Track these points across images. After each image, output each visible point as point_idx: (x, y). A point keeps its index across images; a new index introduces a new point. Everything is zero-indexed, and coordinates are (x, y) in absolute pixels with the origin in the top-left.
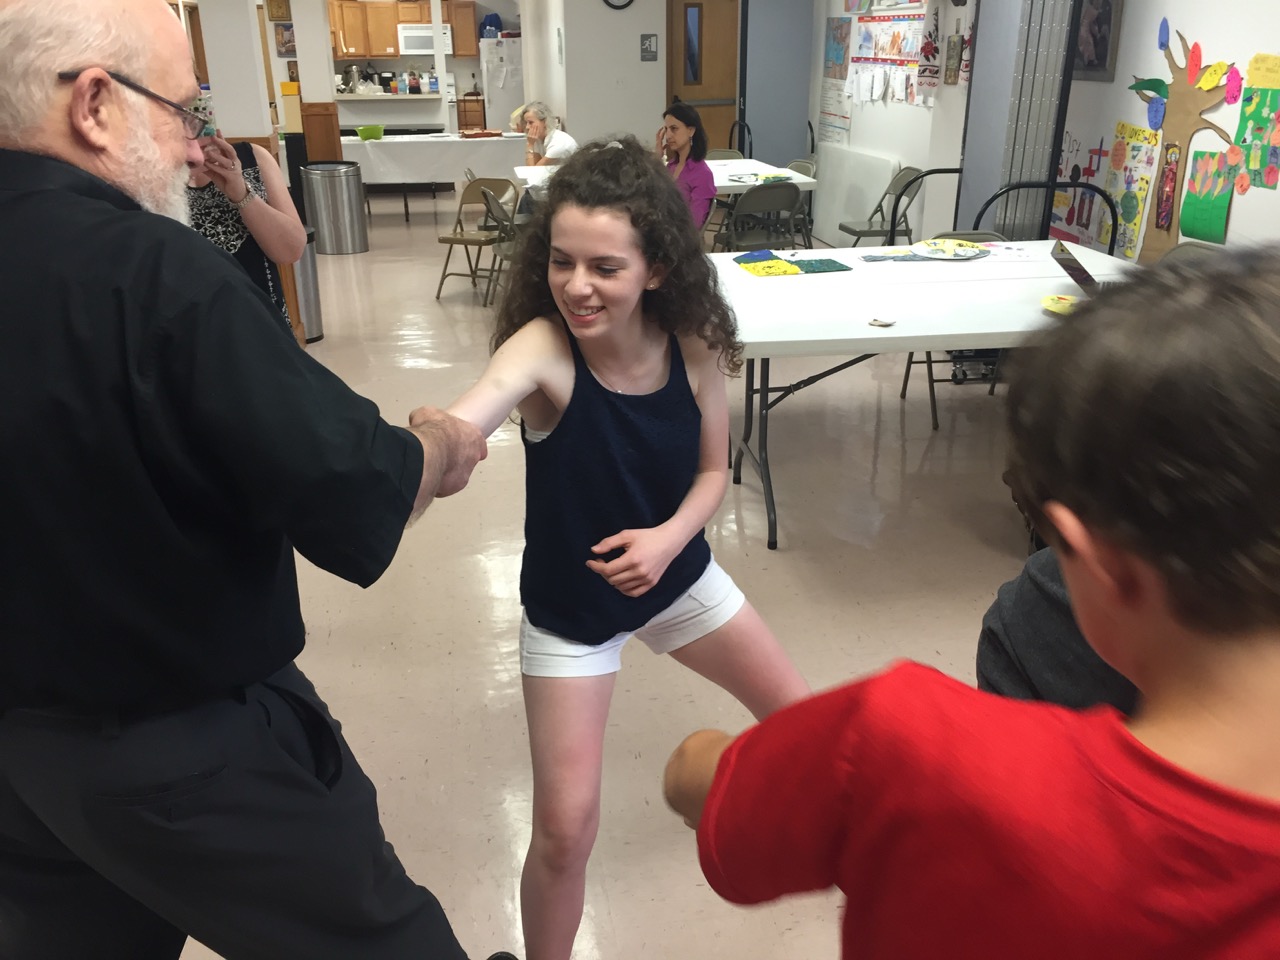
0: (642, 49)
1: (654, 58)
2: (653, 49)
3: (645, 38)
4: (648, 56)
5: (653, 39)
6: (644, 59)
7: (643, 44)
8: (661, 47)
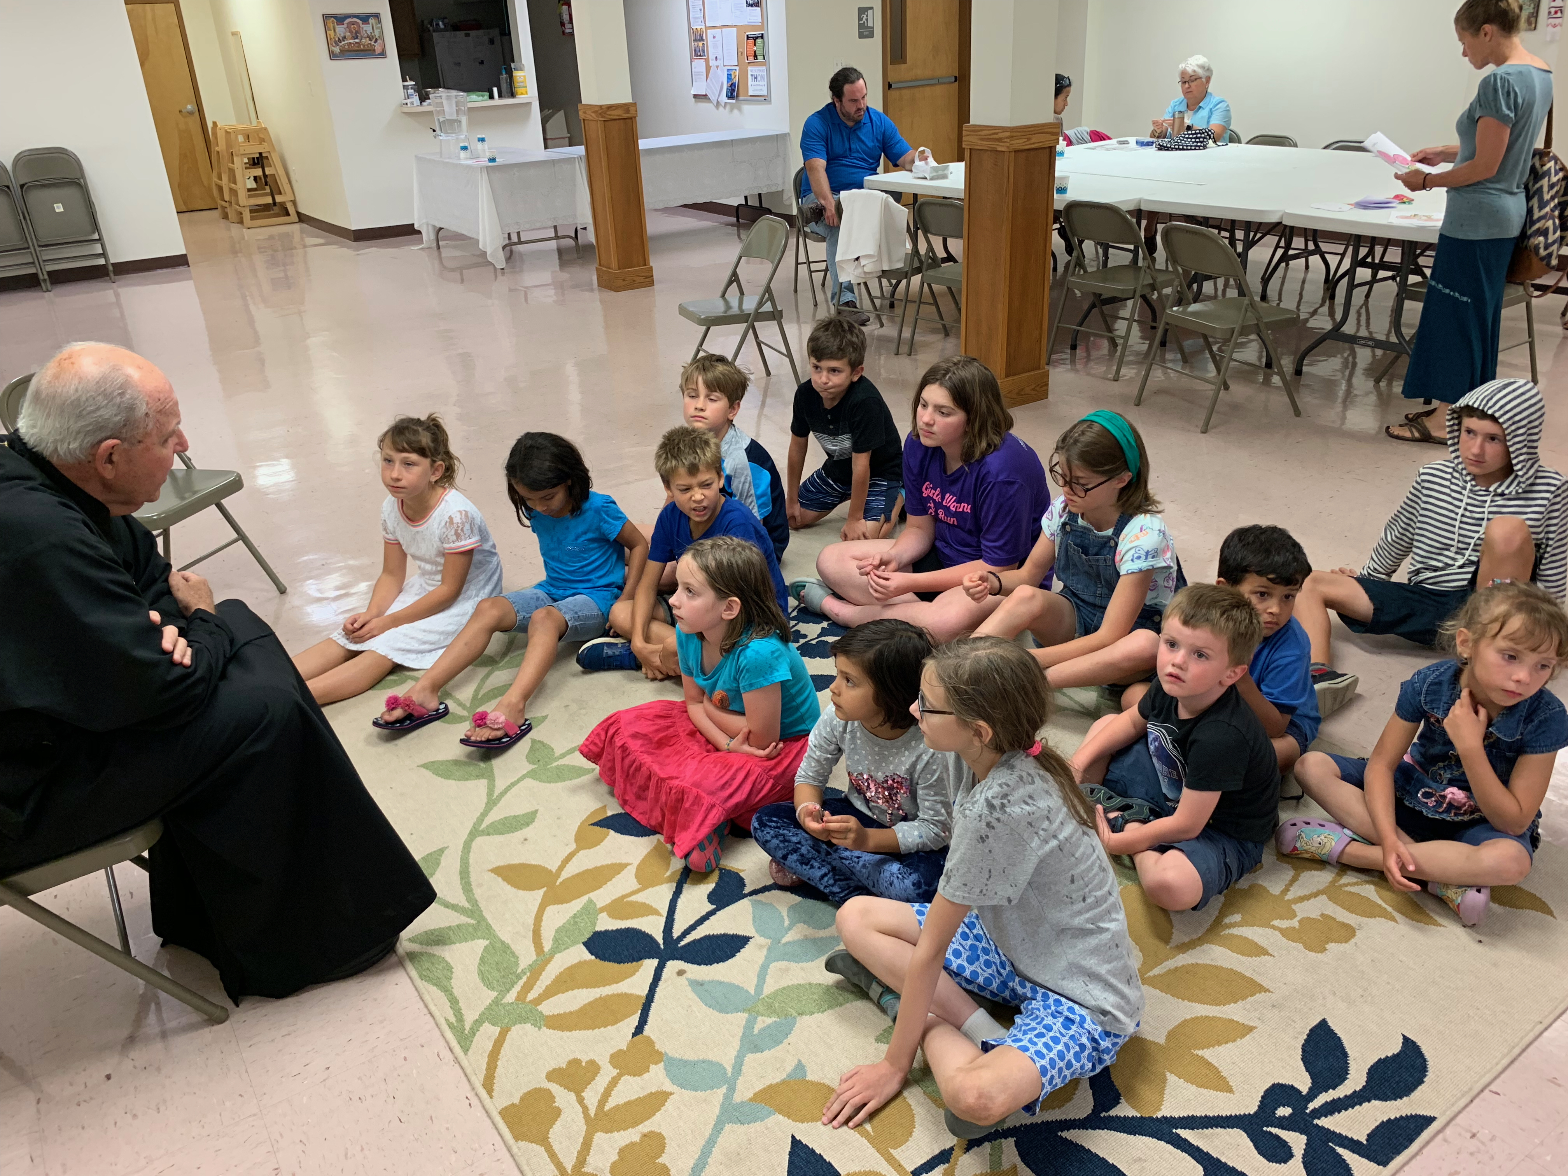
0: (861, 26)
1: (871, 35)
2: (870, 24)
3: (862, 11)
4: (865, 32)
5: (870, 12)
6: (861, 36)
7: (860, 19)
8: (876, 21)
